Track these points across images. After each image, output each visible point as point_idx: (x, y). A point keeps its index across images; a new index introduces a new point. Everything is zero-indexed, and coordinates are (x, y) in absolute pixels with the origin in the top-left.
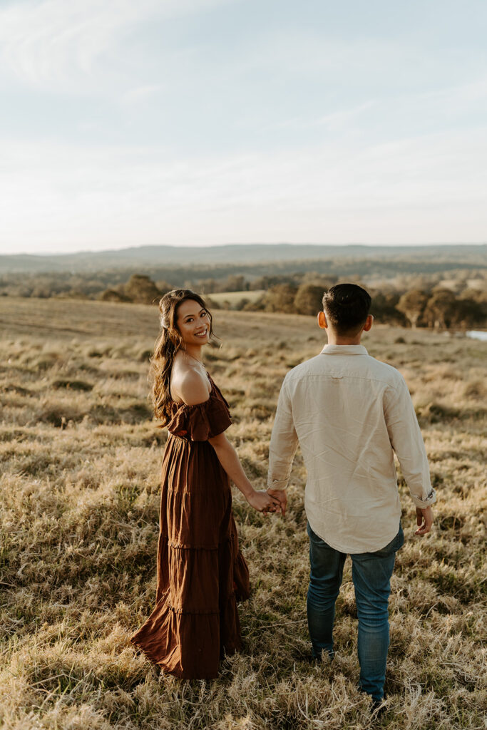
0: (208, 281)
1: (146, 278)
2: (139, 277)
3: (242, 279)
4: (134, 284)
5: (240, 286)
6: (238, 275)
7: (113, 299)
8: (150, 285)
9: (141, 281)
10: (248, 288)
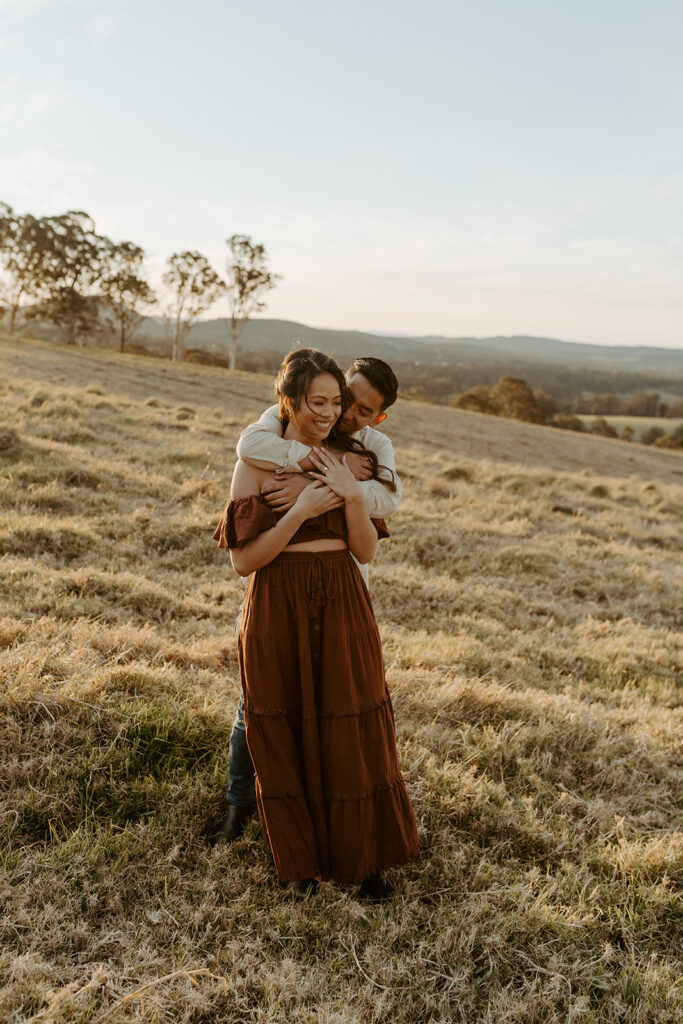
0: (604, 396)
1: (522, 383)
2: (512, 381)
3: (656, 397)
4: (505, 390)
5: (651, 408)
6: (650, 392)
7: (471, 406)
8: (525, 393)
9: (513, 386)
10: (663, 411)
